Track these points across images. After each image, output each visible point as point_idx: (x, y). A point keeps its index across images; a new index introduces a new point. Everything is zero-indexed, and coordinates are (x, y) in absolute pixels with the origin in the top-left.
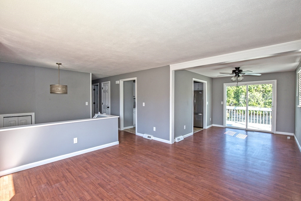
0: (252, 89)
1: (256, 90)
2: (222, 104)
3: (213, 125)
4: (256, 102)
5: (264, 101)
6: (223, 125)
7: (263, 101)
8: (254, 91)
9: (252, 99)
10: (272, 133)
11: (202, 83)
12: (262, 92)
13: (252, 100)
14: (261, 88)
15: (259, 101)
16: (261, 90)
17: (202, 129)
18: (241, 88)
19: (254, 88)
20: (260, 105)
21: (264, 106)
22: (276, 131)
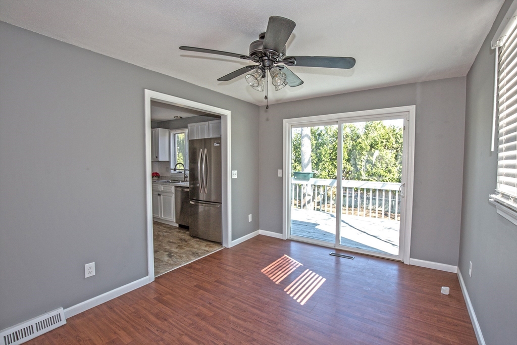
0: (378, 144)
1: (385, 146)
2: (279, 176)
3: (261, 232)
4: (384, 169)
5: (398, 167)
6: (281, 232)
7: (396, 166)
8: (383, 148)
9: (378, 163)
10: (400, 263)
11: (218, 117)
12: (395, 151)
13: (379, 165)
14: (394, 143)
15: (389, 167)
16: (394, 146)
17: (217, 249)
18: (360, 143)
19: (382, 142)
20: (392, 173)
21: (399, 175)
22: (411, 257)
